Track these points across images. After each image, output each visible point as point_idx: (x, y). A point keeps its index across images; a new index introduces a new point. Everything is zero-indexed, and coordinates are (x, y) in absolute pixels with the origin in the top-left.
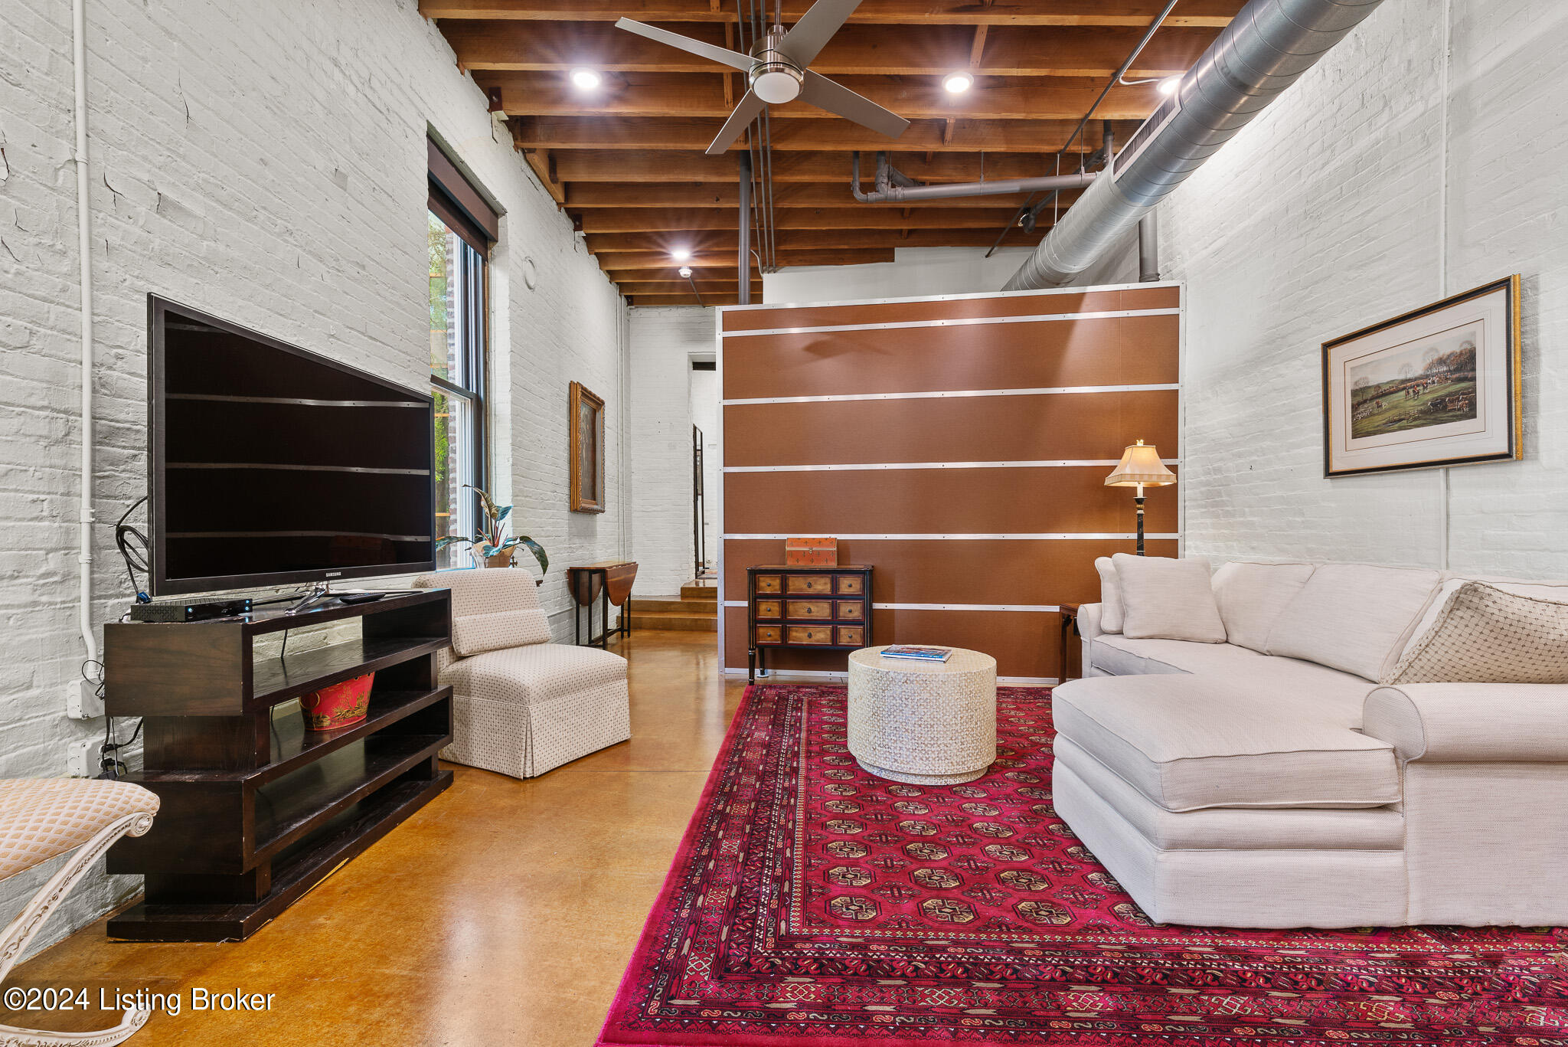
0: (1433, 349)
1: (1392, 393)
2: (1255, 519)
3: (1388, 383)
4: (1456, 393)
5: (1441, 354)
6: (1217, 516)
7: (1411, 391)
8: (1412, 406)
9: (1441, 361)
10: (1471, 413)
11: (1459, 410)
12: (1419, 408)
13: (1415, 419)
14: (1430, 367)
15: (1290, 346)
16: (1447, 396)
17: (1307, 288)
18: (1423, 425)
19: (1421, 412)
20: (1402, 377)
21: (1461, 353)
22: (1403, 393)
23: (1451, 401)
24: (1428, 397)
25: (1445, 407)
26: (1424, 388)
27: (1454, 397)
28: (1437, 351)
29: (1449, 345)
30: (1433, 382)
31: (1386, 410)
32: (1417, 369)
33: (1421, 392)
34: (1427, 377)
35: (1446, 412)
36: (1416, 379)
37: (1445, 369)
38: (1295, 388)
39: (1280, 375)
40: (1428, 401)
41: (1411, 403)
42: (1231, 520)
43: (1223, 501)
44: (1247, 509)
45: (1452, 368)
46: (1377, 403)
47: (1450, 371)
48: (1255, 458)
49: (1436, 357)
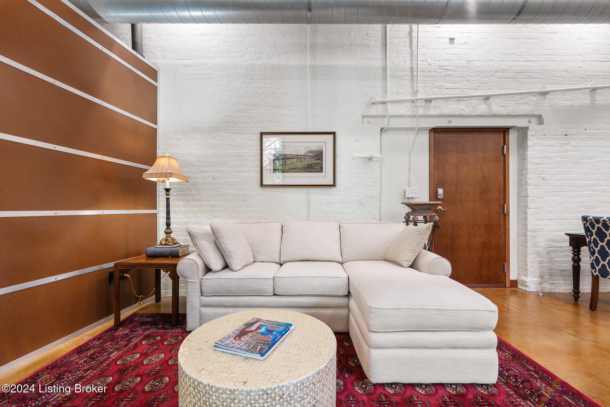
0: (308, 147)
1: (291, 158)
2: (216, 203)
3: (290, 154)
4: (316, 163)
5: (311, 150)
6: (188, 201)
7: (299, 159)
8: (300, 165)
9: (311, 152)
10: (321, 170)
11: (317, 169)
12: (302, 166)
13: (301, 169)
14: (307, 152)
15: (238, 128)
16: (313, 164)
17: (248, 106)
18: (304, 172)
19: (303, 167)
20: (296, 154)
21: (318, 151)
22: (296, 159)
23: (315, 166)
24: (306, 163)
25: (312, 167)
26: (304, 159)
27: (315, 164)
28: (309, 148)
29: (314, 147)
30: (308, 158)
31: (289, 164)
32: (302, 152)
33: (303, 161)
34: (305, 156)
35: (312, 169)
36: (301, 156)
37: (312, 155)
38: (242, 147)
39: (232, 139)
40: (306, 164)
41: (299, 163)
42: (199, 203)
43: (192, 193)
44: (210, 198)
45: (315, 155)
46: (285, 161)
47: (314, 156)
48: (215, 174)
49: (309, 150)
